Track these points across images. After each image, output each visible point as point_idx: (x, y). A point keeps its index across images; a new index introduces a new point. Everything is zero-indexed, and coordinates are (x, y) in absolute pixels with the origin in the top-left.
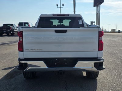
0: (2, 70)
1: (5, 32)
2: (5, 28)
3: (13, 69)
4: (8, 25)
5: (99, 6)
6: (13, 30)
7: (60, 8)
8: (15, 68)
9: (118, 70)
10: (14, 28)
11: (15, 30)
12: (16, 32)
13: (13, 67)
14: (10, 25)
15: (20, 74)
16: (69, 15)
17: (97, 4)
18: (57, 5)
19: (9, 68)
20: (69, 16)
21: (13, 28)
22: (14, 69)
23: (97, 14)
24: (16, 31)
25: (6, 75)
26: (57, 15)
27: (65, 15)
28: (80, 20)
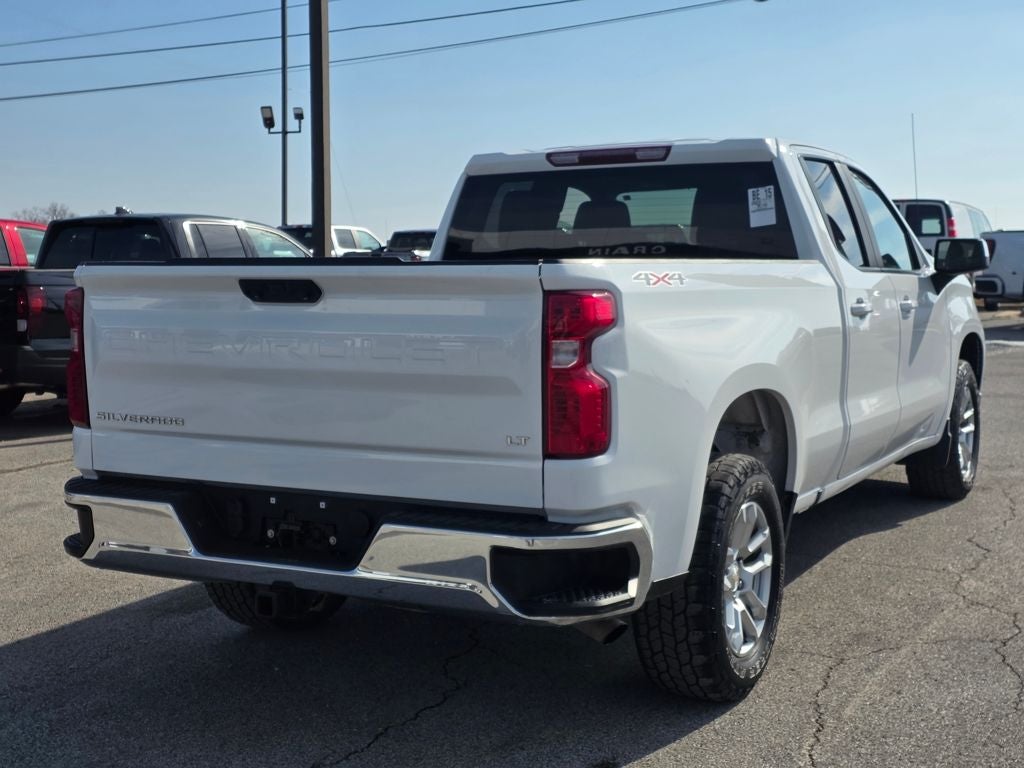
20: (669, 162)
26: (579, 158)
27: (639, 155)
28: (762, 191)
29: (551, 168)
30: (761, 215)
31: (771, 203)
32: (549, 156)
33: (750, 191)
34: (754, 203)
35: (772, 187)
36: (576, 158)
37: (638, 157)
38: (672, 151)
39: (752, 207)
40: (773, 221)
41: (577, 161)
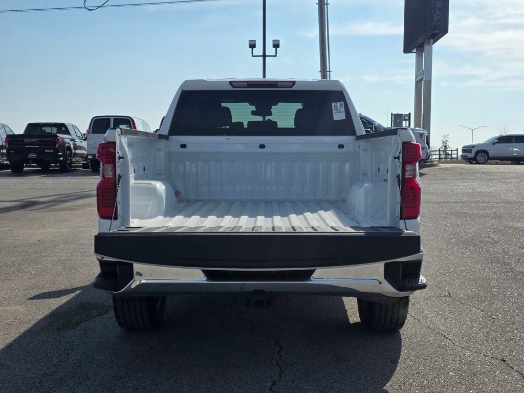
0: (31, 299)
1: (32, 155)
2: (34, 140)
3: (73, 295)
4: (48, 130)
5: (426, 47)
6: (69, 148)
7: (264, 56)
8: (78, 292)
9: (491, 303)
10: (73, 140)
11: (76, 148)
12: (81, 156)
13: (73, 290)
14: (55, 130)
15: (100, 315)
16: (294, 83)
17: (420, 41)
18: (252, 46)
19: (55, 292)
20: (294, 88)
21: (67, 141)
22: (77, 296)
23: (418, 83)
24: (78, 151)
25: (45, 318)
26: (248, 85)
27: (279, 84)
28: (338, 104)
29: (231, 88)
30: (338, 115)
31: (343, 109)
32: (231, 83)
33: (333, 104)
34: (335, 109)
35: (343, 102)
36: (246, 84)
37: (278, 86)
38: (296, 83)
39: (334, 111)
40: (344, 118)
41: (246, 85)
